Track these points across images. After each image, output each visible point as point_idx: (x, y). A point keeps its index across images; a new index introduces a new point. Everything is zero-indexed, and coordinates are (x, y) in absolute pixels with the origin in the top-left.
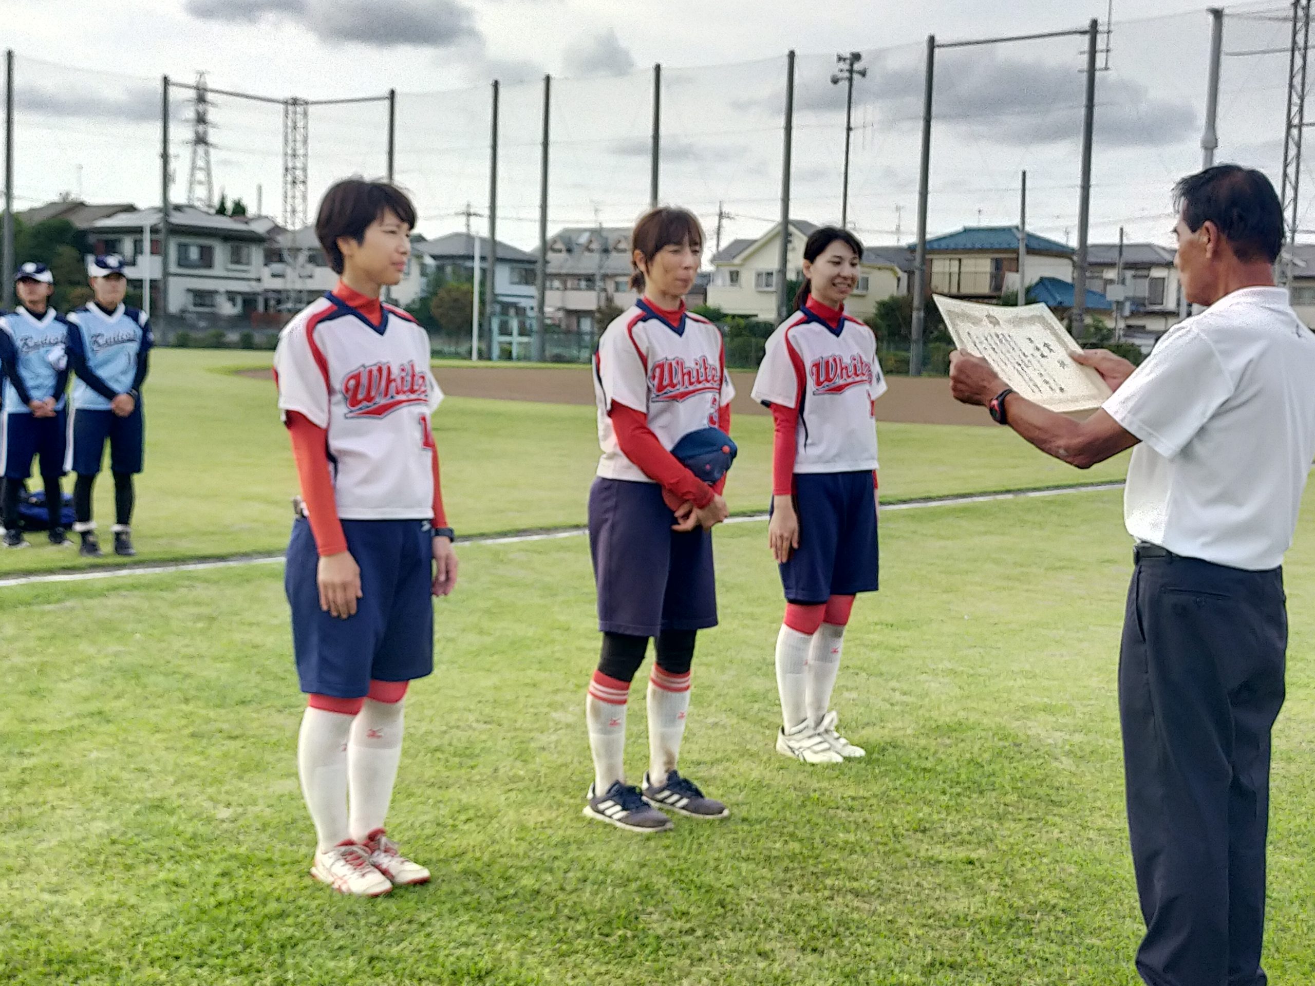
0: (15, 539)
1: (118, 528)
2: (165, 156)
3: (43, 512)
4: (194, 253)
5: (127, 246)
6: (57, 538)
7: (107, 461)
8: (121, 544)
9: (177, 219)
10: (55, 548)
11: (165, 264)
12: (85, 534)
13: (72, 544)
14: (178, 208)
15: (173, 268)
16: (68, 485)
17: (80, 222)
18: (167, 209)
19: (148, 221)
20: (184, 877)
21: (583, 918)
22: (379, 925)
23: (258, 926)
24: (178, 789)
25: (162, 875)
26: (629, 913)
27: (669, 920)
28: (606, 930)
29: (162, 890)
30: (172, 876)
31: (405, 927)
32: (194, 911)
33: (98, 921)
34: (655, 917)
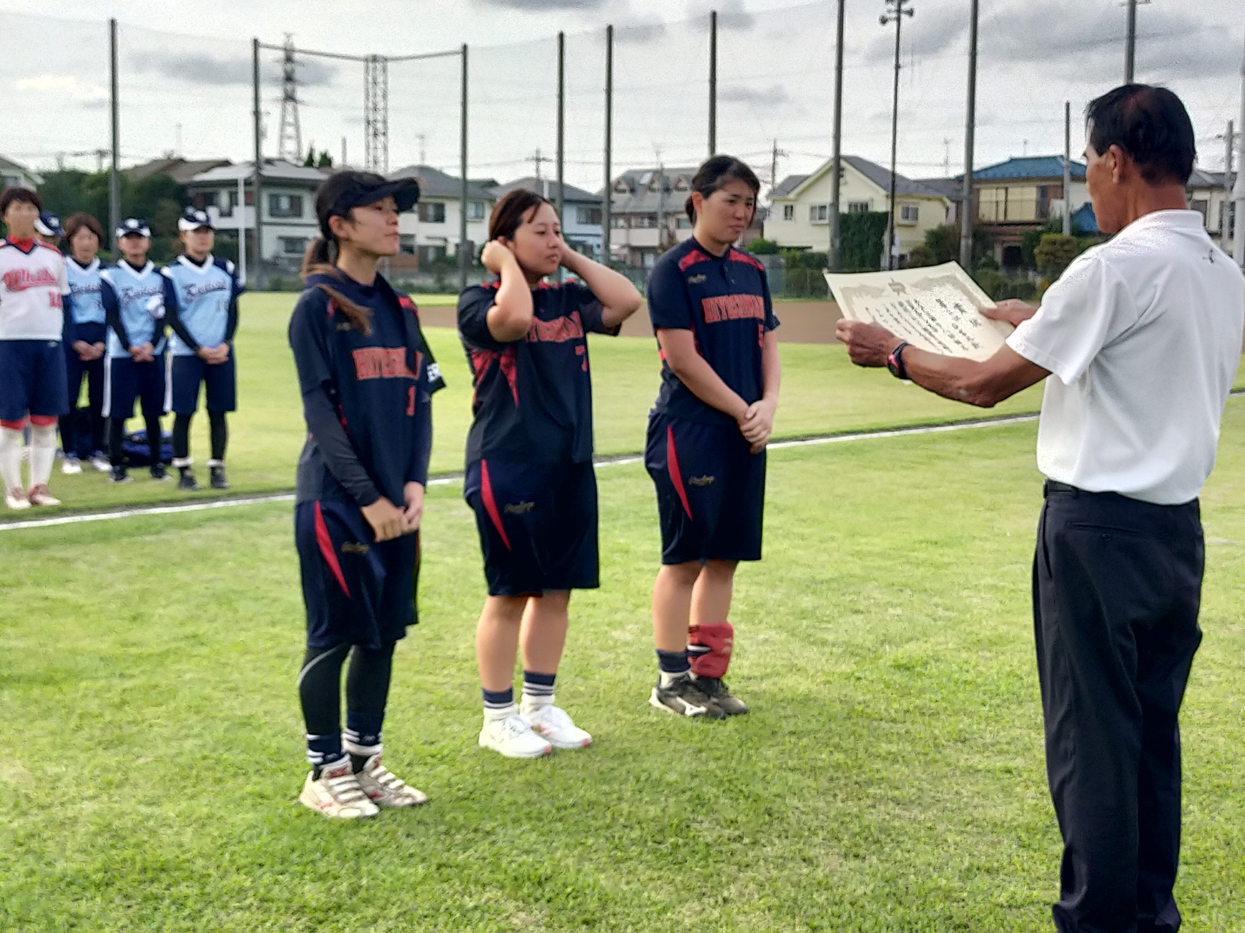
0: (120, 475)
1: (213, 463)
2: (257, 114)
3: (145, 449)
4: (285, 204)
5: (224, 198)
6: (158, 473)
7: (202, 401)
8: (216, 477)
9: (269, 171)
10: (157, 482)
11: (259, 215)
12: (183, 469)
13: (172, 477)
14: (269, 162)
15: (266, 218)
16: (167, 424)
17: (180, 177)
18: (259, 163)
19: (241, 173)
20: (269, 790)
21: (637, 826)
22: (447, 833)
23: (335, 835)
24: (264, 707)
25: (249, 788)
26: (681, 821)
27: (718, 827)
28: (659, 838)
29: (249, 802)
30: (258, 788)
31: (471, 836)
32: (277, 821)
33: (189, 830)
34: (706, 825)
